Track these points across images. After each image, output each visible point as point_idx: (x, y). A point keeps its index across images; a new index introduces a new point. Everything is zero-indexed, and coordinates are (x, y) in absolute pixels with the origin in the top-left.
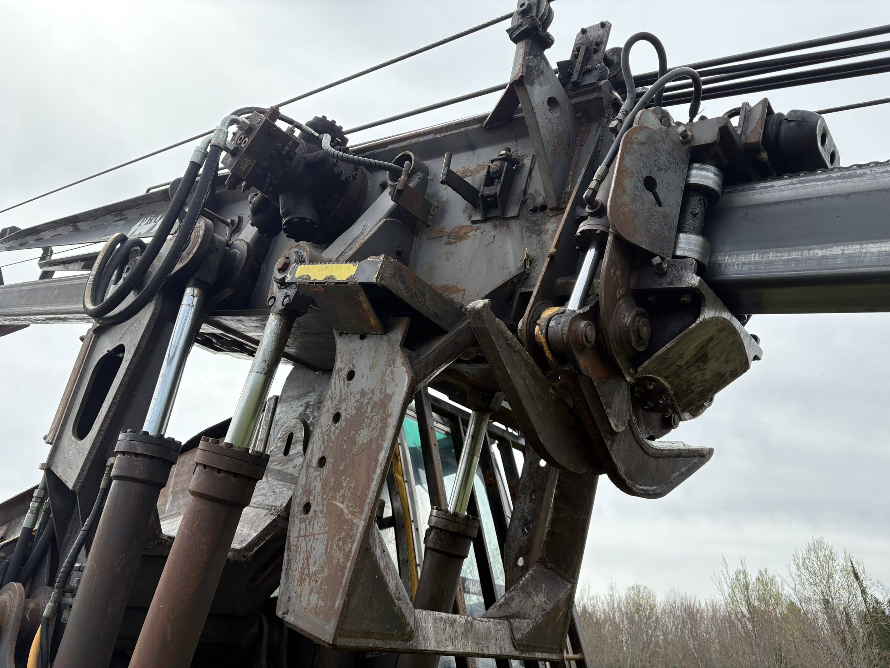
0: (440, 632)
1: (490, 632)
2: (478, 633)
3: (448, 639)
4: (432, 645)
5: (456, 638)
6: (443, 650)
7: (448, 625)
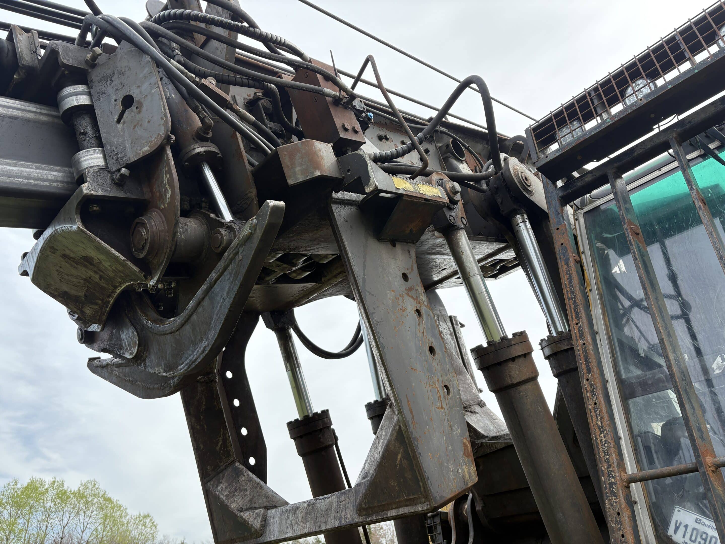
0: (284, 522)
1: (331, 506)
2: (318, 511)
3: (289, 526)
4: (276, 535)
5: (296, 523)
6: (284, 537)
7: (291, 514)
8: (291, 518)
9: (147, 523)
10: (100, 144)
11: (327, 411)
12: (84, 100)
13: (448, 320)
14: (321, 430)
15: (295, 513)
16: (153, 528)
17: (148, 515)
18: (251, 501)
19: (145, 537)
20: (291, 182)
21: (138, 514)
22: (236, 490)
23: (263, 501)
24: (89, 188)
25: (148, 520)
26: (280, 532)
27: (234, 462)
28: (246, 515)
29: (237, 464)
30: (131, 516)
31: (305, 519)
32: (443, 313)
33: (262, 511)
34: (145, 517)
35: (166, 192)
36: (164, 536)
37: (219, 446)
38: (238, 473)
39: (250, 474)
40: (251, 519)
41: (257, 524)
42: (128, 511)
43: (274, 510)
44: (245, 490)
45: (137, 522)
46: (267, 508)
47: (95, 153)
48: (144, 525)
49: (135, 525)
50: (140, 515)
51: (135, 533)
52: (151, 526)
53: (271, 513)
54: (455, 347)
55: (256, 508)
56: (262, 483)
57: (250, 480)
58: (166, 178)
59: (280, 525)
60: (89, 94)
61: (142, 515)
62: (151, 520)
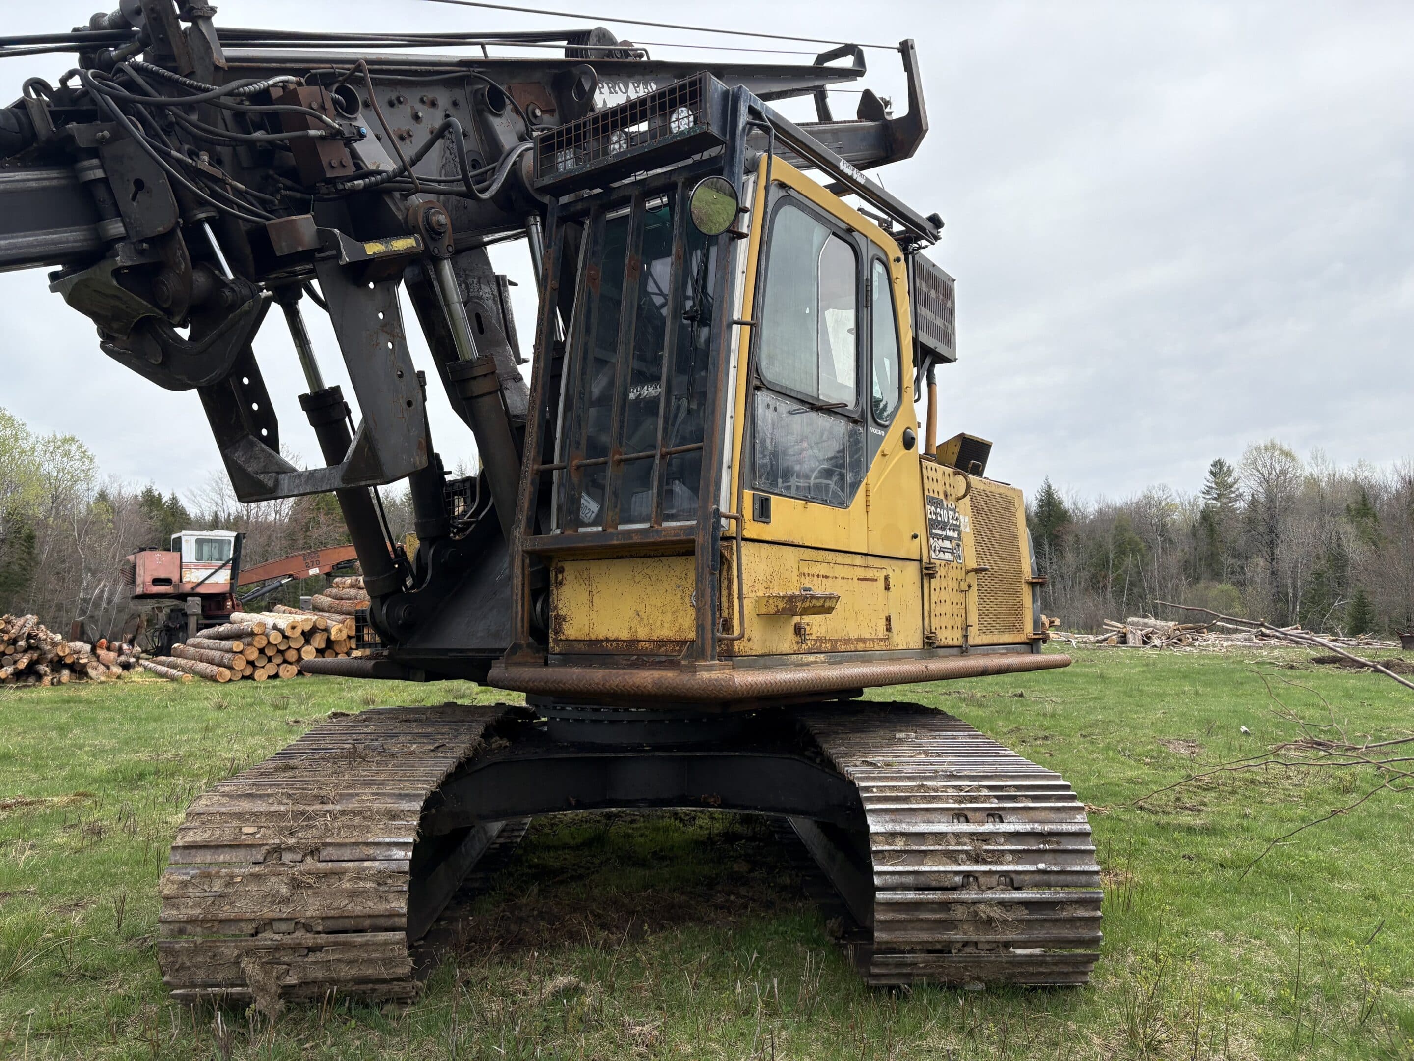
0: (291, 484)
2: (316, 478)
3: (295, 487)
4: (285, 492)
5: (301, 485)
7: (297, 479)
8: (297, 481)
9: (73, 453)
10: (119, 214)
11: (338, 387)
12: (99, 174)
13: (494, 280)
14: (331, 405)
15: (299, 478)
16: (87, 462)
17: (73, 439)
18: (265, 466)
19: (72, 477)
20: (278, 254)
21: (51, 435)
22: (251, 457)
23: (275, 468)
24: (121, 261)
25: (74, 448)
26: (288, 490)
27: (248, 435)
28: (261, 477)
29: (251, 437)
30: (37, 437)
31: (307, 483)
32: (487, 273)
33: (274, 475)
34: (65, 441)
35: (180, 263)
36: (110, 476)
37: (233, 421)
38: (252, 444)
39: (263, 446)
40: (266, 480)
41: (271, 484)
42: (28, 428)
43: (283, 475)
44: (259, 458)
45: (51, 449)
46: (278, 473)
47: (117, 223)
48: (67, 454)
49: (48, 454)
50: (55, 436)
51: (48, 467)
52: (82, 458)
53: (282, 476)
54: (498, 313)
55: (269, 472)
56: (274, 453)
57: (263, 450)
58: (179, 253)
59: (289, 485)
60: (102, 166)
61: (59, 437)
62: (81, 447)
